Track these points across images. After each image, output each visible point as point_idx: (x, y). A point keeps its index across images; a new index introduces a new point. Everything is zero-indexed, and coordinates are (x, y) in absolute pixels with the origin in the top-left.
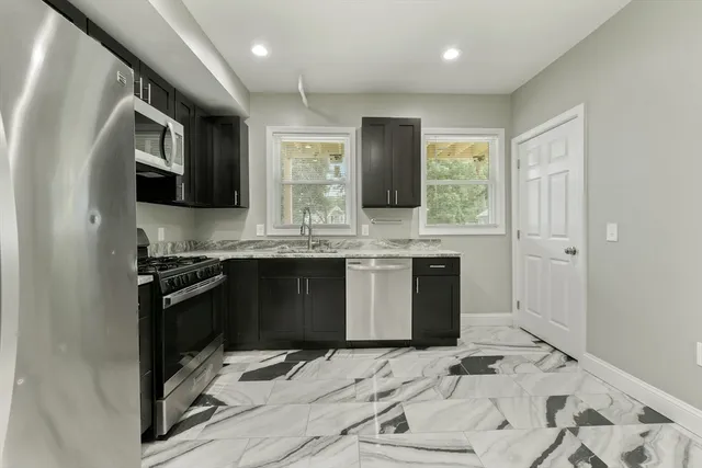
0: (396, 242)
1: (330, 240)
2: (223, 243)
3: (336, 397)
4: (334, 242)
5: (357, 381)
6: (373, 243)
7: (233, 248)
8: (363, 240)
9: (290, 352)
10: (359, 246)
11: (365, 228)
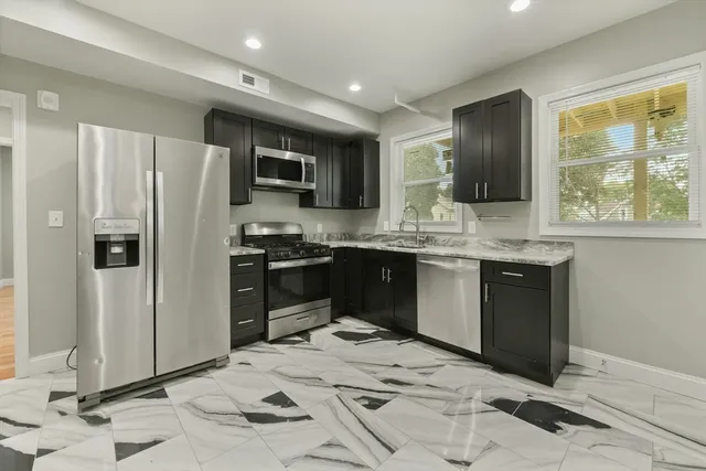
0: (507, 242)
1: (438, 237)
2: (364, 235)
3: (366, 368)
4: (440, 238)
5: (396, 366)
6: (479, 242)
7: (369, 240)
8: (469, 239)
9: (382, 329)
10: (464, 244)
11: (472, 226)
